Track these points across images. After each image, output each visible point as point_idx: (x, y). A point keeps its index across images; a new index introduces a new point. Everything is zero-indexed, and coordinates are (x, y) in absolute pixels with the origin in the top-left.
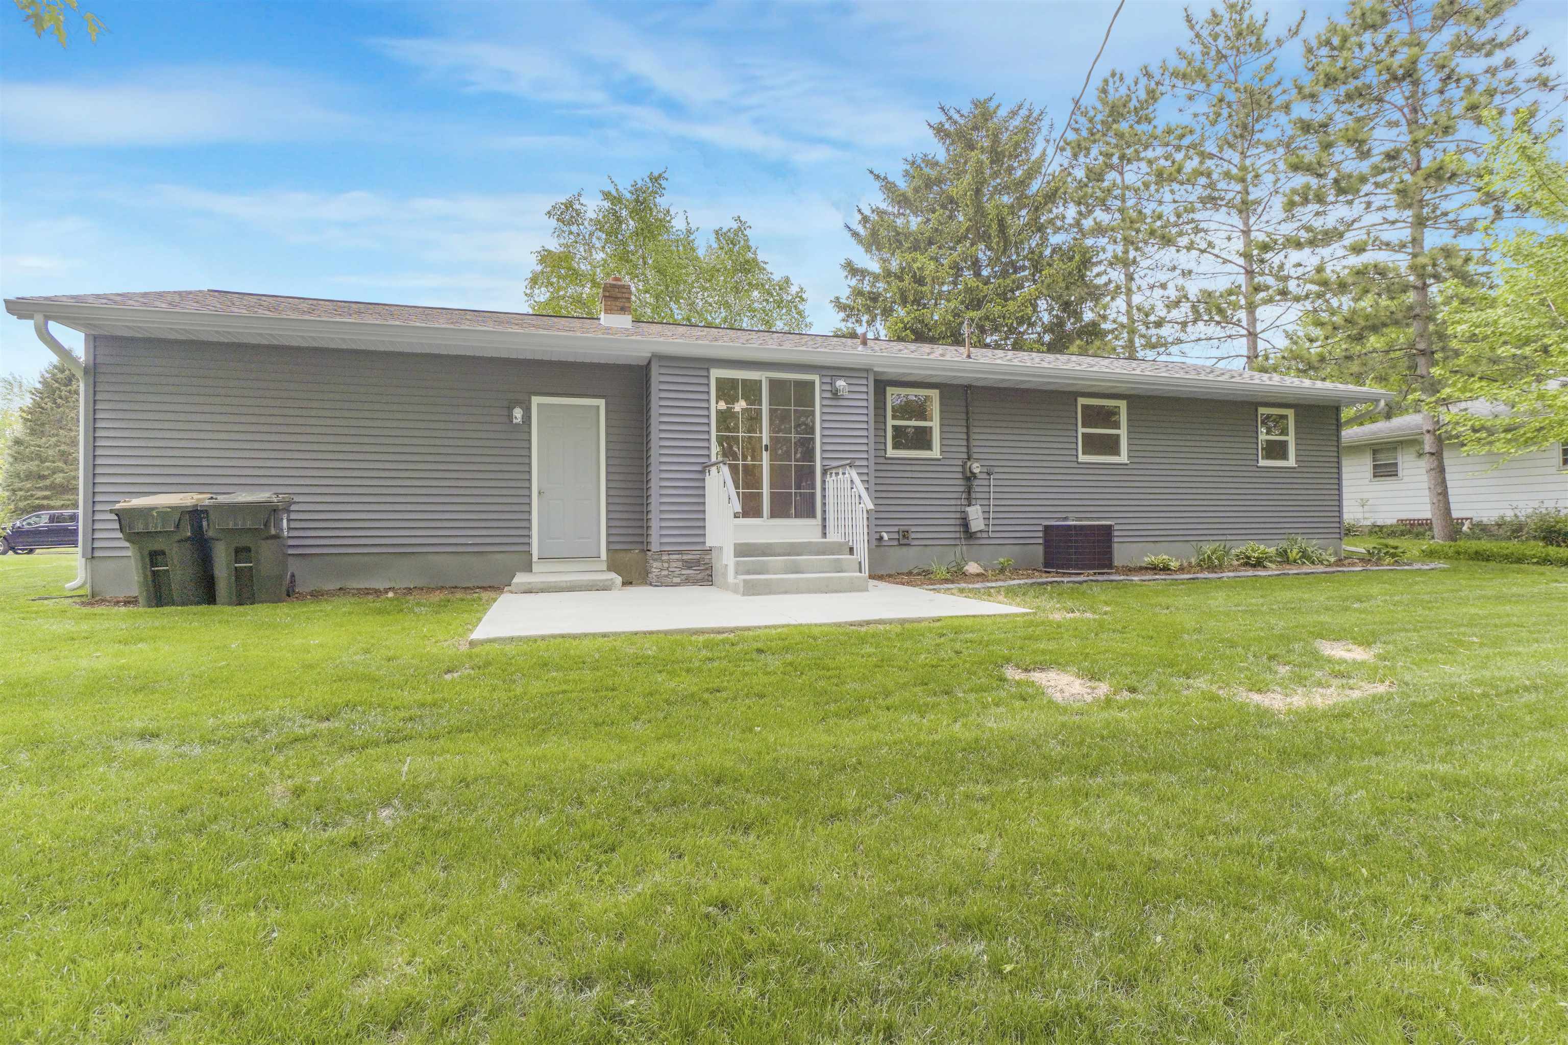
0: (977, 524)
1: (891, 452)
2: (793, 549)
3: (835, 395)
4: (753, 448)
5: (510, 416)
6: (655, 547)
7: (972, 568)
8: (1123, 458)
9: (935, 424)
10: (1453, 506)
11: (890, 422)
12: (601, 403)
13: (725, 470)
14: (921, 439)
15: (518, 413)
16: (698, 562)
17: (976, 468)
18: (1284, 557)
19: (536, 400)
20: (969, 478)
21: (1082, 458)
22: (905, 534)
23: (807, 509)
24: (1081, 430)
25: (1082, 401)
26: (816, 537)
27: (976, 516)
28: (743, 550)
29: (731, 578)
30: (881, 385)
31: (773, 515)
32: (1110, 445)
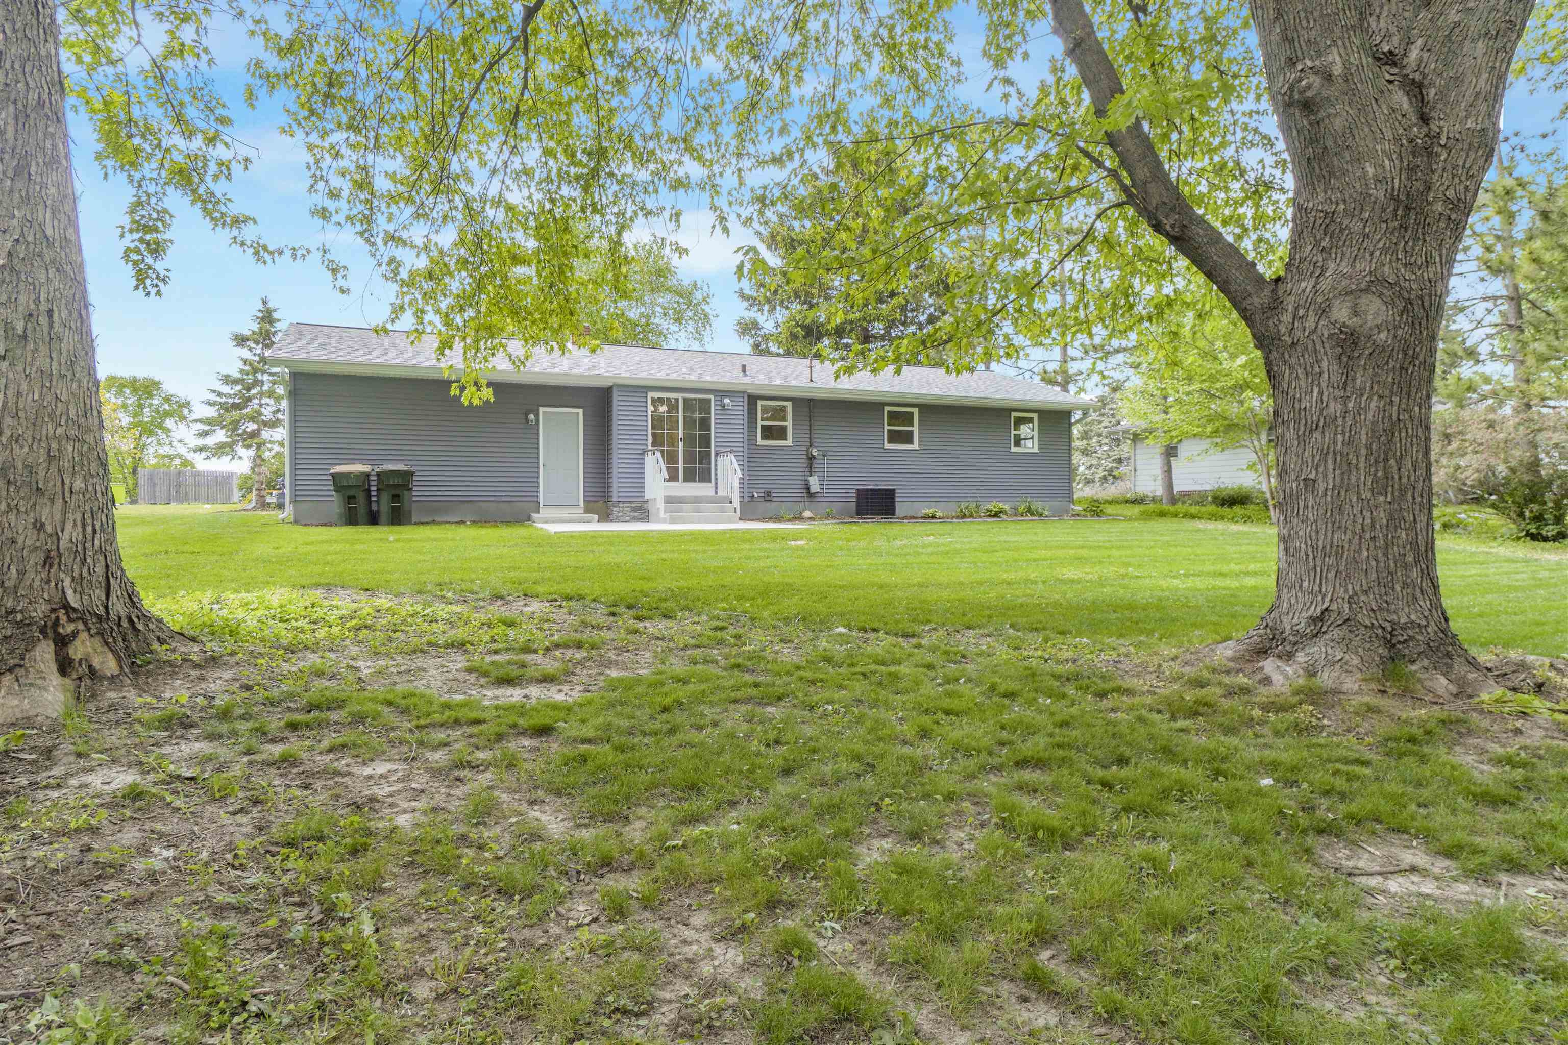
0: (815, 487)
1: (760, 442)
2: (697, 500)
3: (723, 407)
4: (673, 440)
5: (527, 420)
6: (615, 499)
7: (807, 514)
8: (916, 446)
9: (789, 424)
10: (1175, 482)
11: (760, 423)
12: (581, 411)
13: (658, 454)
14: (780, 433)
15: (531, 417)
16: (640, 508)
17: (815, 452)
18: (1016, 513)
19: (541, 409)
20: (811, 458)
21: (887, 446)
22: (769, 494)
23: (705, 476)
24: (887, 428)
25: (887, 409)
26: (711, 493)
27: (814, 483)
28: (669, 500)
29: (662, 514)
30: (753, 399)
31: (686, 480)
32: (907, 438)
